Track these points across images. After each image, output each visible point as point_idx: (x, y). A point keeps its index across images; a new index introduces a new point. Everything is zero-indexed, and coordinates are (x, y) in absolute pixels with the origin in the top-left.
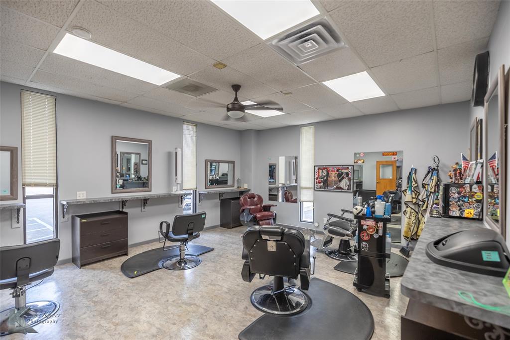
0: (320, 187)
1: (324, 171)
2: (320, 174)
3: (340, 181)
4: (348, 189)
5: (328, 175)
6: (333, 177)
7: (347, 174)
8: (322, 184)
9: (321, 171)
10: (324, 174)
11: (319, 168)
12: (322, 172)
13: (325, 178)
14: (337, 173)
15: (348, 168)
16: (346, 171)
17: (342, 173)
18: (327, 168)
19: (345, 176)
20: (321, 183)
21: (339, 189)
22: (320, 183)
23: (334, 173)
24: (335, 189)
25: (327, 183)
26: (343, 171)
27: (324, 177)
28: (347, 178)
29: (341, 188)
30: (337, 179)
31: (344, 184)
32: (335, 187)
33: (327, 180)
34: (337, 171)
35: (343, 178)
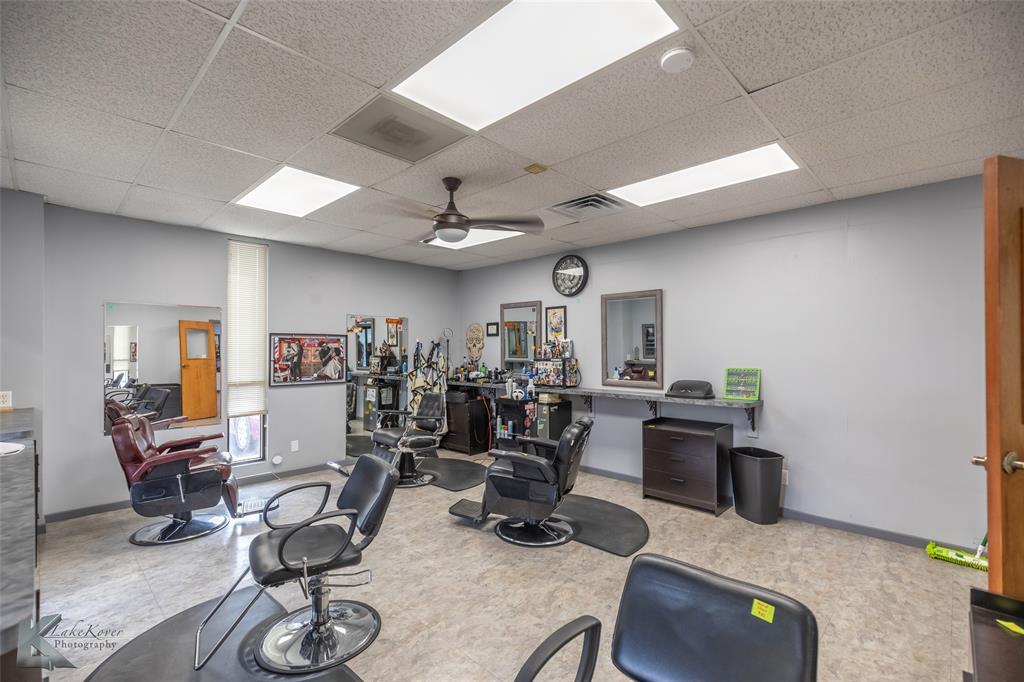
0: (285, 379)
1: (292, 345)
2: (285, 352)
3: (325, 364)
4: (339, 378)
5: (300, 354)
6: (312, 356)
7: (338, 351)
8: (287, 373)
9: (285, 345)
10: (292, 352)
11: (281, 340)
12: (289, 347)
13: (295, 359)
14: (320, 349)
15: (339, 340)
16: (336, 345)
17: (329, 349)
18: (299, 340)
19: (334, 354)
20: (285, 370)
21: (323, 378)
22: (283, 370)
23: (314, 349)
24: (316, 379)
25: (300, 370)
26: (330, 345)
27: (293, 357)
28: (337, 358)
29: (326, 377)
30: (318, 360)
31: (331, 369)
32: (315, 375)
33: (298, 364)
34: (320, 345)
35: (330, 358)
